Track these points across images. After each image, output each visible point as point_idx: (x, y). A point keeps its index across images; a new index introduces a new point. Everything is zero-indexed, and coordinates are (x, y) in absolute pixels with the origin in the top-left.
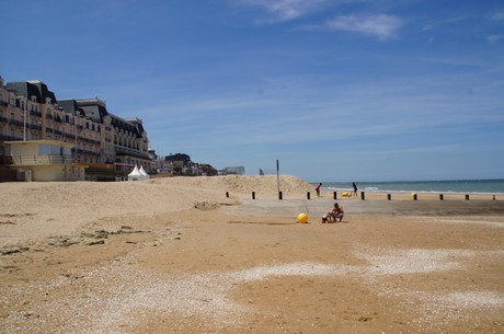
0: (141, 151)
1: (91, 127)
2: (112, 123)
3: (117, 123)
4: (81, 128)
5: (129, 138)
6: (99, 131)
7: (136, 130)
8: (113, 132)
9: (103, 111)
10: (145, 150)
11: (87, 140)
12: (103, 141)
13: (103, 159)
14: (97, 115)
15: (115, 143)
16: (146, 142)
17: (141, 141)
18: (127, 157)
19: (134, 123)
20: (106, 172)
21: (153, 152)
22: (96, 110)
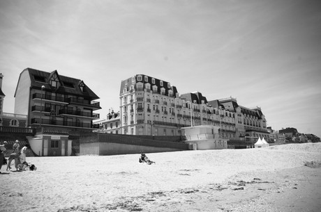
0: (262, 128)
1: (228, 115)
2: (242, 111)
3: (245, 111)
4: (223, 116)
5: (254, 120)
6: (234, 117)
7: (257, 114)
8: (243, 117)
9: (235, 104)
10: (265, 127)
11: (227, 123)
12: (237, 123)
13: (238, 135)
14: (232, 107)
15: (245, 124)
16: (264, 121)
17: (261, 121)
18: (253, 132)
19: (256, 110)
20: (240, 142)
21: (270, 128)
22: (231, 104)
